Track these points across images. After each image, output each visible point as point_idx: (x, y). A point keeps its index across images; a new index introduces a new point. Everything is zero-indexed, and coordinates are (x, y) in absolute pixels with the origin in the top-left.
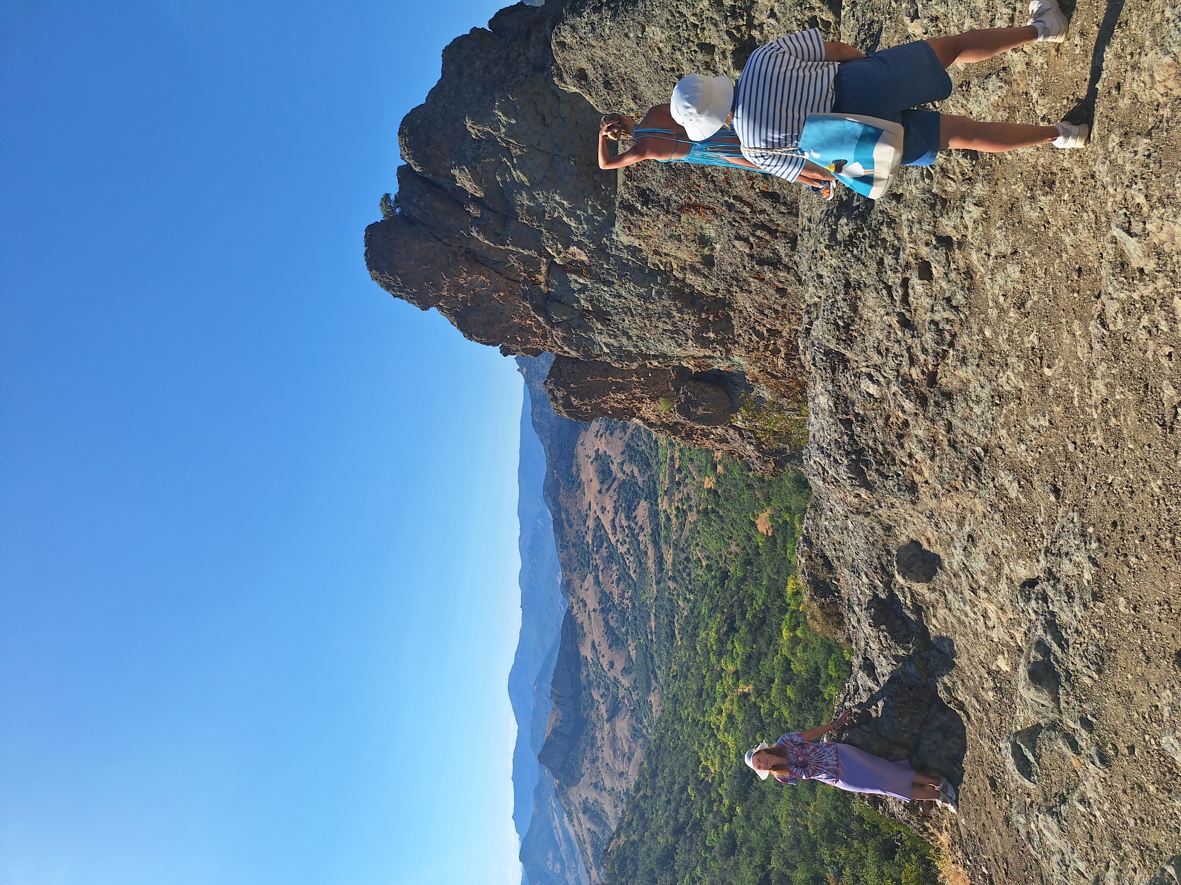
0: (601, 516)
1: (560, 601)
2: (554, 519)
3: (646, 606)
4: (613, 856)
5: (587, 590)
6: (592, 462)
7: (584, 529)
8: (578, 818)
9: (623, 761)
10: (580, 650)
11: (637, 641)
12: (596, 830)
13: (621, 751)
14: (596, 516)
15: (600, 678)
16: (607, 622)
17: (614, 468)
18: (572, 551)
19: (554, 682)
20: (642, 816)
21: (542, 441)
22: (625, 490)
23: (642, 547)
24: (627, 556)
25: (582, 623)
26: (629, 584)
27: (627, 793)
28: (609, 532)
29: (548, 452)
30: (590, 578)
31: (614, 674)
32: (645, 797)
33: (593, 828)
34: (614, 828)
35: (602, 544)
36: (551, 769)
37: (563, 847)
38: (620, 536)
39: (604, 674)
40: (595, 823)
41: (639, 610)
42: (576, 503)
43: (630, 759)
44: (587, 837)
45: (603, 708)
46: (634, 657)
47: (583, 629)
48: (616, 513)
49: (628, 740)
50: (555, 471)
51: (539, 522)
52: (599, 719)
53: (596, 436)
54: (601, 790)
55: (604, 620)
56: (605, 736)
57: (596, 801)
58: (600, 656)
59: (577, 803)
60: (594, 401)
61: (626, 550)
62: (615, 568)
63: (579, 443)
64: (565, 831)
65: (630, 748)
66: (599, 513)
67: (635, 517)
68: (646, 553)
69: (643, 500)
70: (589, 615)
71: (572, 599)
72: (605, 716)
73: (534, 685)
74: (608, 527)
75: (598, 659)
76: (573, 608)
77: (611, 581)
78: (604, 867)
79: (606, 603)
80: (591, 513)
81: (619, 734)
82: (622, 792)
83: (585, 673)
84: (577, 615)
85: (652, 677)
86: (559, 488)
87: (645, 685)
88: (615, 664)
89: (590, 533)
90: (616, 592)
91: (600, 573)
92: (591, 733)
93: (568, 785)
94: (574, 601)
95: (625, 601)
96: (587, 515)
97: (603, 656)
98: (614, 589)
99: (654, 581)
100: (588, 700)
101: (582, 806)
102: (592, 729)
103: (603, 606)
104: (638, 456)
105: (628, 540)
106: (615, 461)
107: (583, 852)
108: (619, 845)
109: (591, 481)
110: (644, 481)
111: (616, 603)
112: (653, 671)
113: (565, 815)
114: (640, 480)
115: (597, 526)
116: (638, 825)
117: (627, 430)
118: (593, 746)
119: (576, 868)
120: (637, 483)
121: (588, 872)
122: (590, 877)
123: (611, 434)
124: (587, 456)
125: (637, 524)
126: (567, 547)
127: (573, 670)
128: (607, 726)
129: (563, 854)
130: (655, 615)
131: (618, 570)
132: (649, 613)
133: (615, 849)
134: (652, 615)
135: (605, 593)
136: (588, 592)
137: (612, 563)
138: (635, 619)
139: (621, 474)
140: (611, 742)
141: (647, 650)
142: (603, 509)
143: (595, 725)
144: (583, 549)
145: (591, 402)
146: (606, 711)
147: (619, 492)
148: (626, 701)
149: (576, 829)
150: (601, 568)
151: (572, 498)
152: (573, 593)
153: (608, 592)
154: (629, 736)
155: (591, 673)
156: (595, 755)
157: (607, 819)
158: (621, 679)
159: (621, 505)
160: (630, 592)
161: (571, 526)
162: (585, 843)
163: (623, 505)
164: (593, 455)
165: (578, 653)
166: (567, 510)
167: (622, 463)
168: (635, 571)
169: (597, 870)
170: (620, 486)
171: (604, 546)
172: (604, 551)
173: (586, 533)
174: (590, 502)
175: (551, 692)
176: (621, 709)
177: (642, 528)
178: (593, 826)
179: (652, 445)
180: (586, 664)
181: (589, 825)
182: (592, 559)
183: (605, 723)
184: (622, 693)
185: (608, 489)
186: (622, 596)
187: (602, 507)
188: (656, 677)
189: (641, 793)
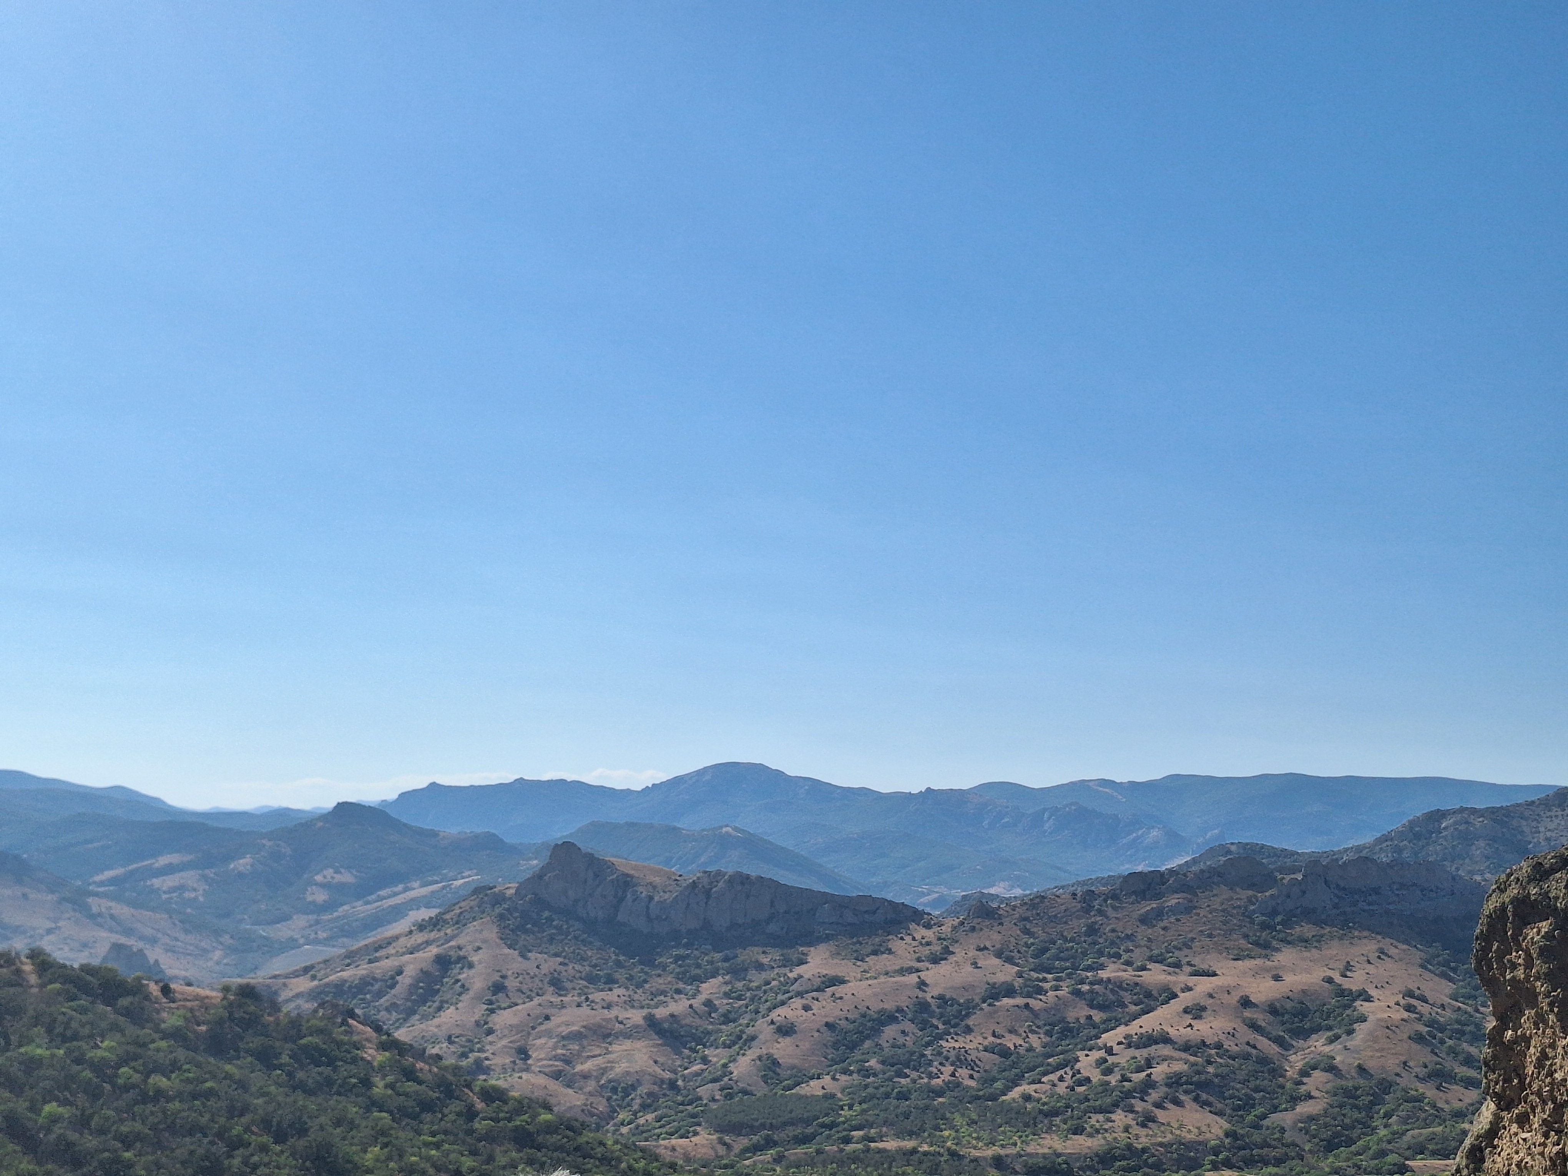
0: (1175, 1005)
1: (944, 890)
2: (1161, 874)
3: (937, 1128)
4: (338, 1033)
5: (975, 965)
6: (1330, 980)
7: (1138, 956)
8: (428, 943)
9: (556, 1058)
10: (822, 947)
11: (846, 1100)
12: (398, 989)
13: (579, 1055)
14: (1177, 990)
15: (752, 1000)
16: (890, 1018)
17: (1318, 1044)
18: (1078, 925)
19: (744, 879)
20: (427, 1106)
21: (1385, 838)
22: (1255, 1074)
23: (1096, 1120)
24: (1068, 1077)
25: (890, 951)
26: (994, 1080)
27: (479, 1067)
28: (1134, 1028)
29: (1351, 856)
30: (1006, 973)
31: (761, 1037)
32: (471, 1114)
33: (405, 981)
34: (402, 1034)
35: (1102, 1007)
36: (539, 876)
37: (362, 909)
38: (1123, 1057)
39: (763, 1008)
40: (414, 987)
41: (927, 1107)
42: (1210, 936)
43: (557, 1075)
44: (386, 965)
45: (678, 1006)
46: (804, 1090)
47: (875, 953)
48: (1186, 1048)
49: (604, 1071)
50: (1300, 877)
51: (1154, 833)
52: (654, 995)
53: (1410, 994)
54: (490, 1002)
55: (899, 1010)
56: (614, 1012)
57: (464, 989)
58: (808, 999)
59: (460, 941)
60: (1541, 987)
61: (1085, 1073)
62: (1035, 1041)
63: (1386, 943)
64: (398, 912)
65: (586, 1076)
66: (1185, 999)
67: (1178, 1103)
68: (1078, 1131)
69: (1227, 1126)
70: (911, 970)
71: (951, 922)
72: (661, 1013)
73: (736, 829)
74: (1148, 1023)
75: (800, 994)
76: (928, 926)
77: (999, 1031)
78: (315, 1011)
79: (942, 1015)
80: (1182, 978)
81: (619, 1048)
82: (483, 1055)
83: (765, 960)
84: (908, 939)
85: (755, 1138)
86: (1252, 886)
87: (735, 1118)
88: (788, 1040)
89: (1128, 975)
90: (972, 1043)
91: (1020, 1001)
92: (621, 975)
93: (501, 917)
94: (946, 929)
95: (948, 1069)
96: (1178, 965)
97: (806, 1008)
98: (980, 1039)
99: (1002, 1152)
100: (698, 966)
101: (452, 953)
102: (630, 978)
103: (934, 1007)
104: (1356, 1115)
105: (1113, 1079)
106: (1337, 1046)
107: (351, 958)
108: (364, 1047)
109: (1277, 978)
110: (1283, 1130)
111: (943, 1043)
112: (769, 1143)
113: (433, 912)
114: (1285, 1119)
115: (1149, 995)
116: (407, 1095)
117: (1431, 1084)
118: (592, 979)
119: (316, 942)
120: (1275, 1109)
121: (306, 970)
122: (296, 974)
123: (1419, 1038)
124: (1348, 967)
125: (1159, 1105)
126: (1088, 910)
127: (772, 928)
128: (636, 1017)
129: (346, 907)
130: (914, 1151)
131: (1030, 1049)
132: (918, 1135)
133: (355, 1038)
134: (909, 1144)
135: (968, 1015)
136: (970, 969)
137: (1049, 1034)
138: (903, 1096)
139: (1299, 1065)
140: (600, 1026)
141: (823, 1126)
142: (1196, 1012)
143: (639, 986)
144: (1085, 954)
145: (1538, 978)
146: (672, 1015)
147: (1247, 1057)
148: (696, 1068)
149: (402, 940)
150: (1032, 1002)
151: (1225, 923)
152: (967, 927)
153: (970, 1022)
154: (611, 1075)
155: (764, 975)
156: (568, 985)
157: (425, 1018)
158: (752, 1054)
159: (1209, 1063)
160: (972, 1083)
161: (1144, 920)
162: (370, 962)
163: (1211, 1069)
164: (1353, 983)
165: (812, 940)
166: (1189, 910)
167: (1331, 1069)
168: (1027, 1098)
169: (312, 990)
170: (1264, 1061)
171: (1093, 1012)
172: (1079, 1012)
173: (1128, 963)
174: (1214, 974)
175: (719, 873)
176: (679, 1053)
177: (1147, 1120)
178: (408, 981)
179: (1391, 1158)
180: (787, 963)
181: (411, 971)
182: (1058, 979)
183: (645, 1012)
184: (717, 1056)
185: (1253, 1026)
186: (961, 1060)
187: (1204, 1009)
188: (756, 1149)
189: (480, 1105)
